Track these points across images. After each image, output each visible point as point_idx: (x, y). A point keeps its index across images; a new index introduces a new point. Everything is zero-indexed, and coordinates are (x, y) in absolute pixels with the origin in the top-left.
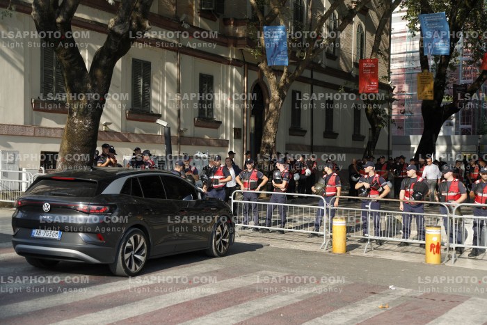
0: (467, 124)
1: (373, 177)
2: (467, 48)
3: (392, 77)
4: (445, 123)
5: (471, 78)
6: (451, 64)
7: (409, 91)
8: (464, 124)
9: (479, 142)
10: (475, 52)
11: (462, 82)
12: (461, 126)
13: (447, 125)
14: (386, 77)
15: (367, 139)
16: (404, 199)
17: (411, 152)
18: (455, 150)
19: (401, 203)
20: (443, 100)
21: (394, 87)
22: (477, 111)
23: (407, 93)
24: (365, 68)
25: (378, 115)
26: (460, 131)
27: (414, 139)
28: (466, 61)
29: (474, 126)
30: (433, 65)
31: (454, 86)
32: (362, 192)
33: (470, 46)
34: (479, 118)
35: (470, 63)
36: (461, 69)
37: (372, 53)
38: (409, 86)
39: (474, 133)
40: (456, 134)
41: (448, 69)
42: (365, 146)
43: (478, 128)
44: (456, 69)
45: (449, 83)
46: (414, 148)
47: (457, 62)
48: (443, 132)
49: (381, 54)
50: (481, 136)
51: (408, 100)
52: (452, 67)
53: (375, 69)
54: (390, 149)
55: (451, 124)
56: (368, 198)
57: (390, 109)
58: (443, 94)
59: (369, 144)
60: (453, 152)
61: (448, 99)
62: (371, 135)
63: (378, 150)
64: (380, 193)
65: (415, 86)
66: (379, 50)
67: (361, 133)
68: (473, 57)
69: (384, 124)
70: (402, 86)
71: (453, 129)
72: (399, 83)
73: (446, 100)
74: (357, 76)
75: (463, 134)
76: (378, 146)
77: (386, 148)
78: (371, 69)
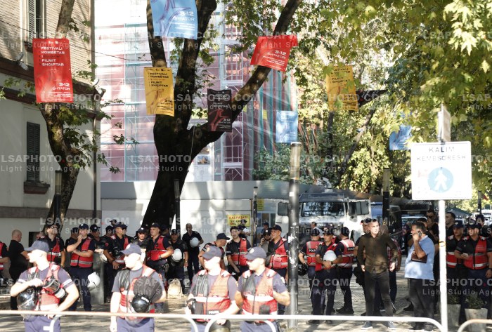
0: (236, 160)
1: (46, 271)
2: (230, 22)
3: (99, 72)
4: (196, 159)
5: (239, 78)
6: (203, 51)
7: (132, 98)
8: (228, 160)
9: (255, 193)
10: (244, 30)
11: (224, 84)
12: (225, 165)
13: (200, 163)
14: (86, 74)
15: (52, 191)
16: (119, 311)
17: (137, 212)
18: (214, 207)
19: (113, 319)
20: (193, 117)
21: (104, 91)
22: (251, 138)
23: (128, 101)
24: (46, 56)
25: (73, 146)
26: (222, 174)
27: (142, 188)
28: (230, 46)
29: (246, 165)
30: (174, 52)
31: (210, 92)
32: (23, 300)
33: (235, 18)
34: (255, 148)
35: (237, 50)
36: (222, 61)
37: (58, 26)
38: (132, 88)
39: (246, 178)
40: (217, 178)
41: (199, 60)
42: (49, 204)
43: (255, 166)
44: (212, 60)
45: (200, 87)
46: (142, 205)
47: (215, 48)
48: (194, 174)
49: (76, 30)
50: (258, 182)
51: (129, 115)
52: (205, 56)
53: (63, 58)
54: (98, 208)
55: (206, 162)
56: (36, 312)
57: (97, 133)
58: (192, 105)
59: (56, 200)
60: (212, 212)
61: (200, 115)
62: (59, 183)
63: (74, 211)
64: (61, 301)
65: (142, 89)
66: (72, 21)
67: (41, 179)
68: (241, 41)
69: (85, 161)
70: (118, 88)
71: (211, 169)
72: (113, 82)
73: (198, 117)
74: (31, 69)
75: (228, 178)
76: (74, 204)
77: (90, 207)
78: (58, 58)
